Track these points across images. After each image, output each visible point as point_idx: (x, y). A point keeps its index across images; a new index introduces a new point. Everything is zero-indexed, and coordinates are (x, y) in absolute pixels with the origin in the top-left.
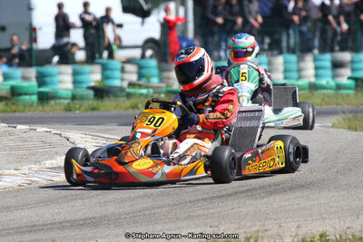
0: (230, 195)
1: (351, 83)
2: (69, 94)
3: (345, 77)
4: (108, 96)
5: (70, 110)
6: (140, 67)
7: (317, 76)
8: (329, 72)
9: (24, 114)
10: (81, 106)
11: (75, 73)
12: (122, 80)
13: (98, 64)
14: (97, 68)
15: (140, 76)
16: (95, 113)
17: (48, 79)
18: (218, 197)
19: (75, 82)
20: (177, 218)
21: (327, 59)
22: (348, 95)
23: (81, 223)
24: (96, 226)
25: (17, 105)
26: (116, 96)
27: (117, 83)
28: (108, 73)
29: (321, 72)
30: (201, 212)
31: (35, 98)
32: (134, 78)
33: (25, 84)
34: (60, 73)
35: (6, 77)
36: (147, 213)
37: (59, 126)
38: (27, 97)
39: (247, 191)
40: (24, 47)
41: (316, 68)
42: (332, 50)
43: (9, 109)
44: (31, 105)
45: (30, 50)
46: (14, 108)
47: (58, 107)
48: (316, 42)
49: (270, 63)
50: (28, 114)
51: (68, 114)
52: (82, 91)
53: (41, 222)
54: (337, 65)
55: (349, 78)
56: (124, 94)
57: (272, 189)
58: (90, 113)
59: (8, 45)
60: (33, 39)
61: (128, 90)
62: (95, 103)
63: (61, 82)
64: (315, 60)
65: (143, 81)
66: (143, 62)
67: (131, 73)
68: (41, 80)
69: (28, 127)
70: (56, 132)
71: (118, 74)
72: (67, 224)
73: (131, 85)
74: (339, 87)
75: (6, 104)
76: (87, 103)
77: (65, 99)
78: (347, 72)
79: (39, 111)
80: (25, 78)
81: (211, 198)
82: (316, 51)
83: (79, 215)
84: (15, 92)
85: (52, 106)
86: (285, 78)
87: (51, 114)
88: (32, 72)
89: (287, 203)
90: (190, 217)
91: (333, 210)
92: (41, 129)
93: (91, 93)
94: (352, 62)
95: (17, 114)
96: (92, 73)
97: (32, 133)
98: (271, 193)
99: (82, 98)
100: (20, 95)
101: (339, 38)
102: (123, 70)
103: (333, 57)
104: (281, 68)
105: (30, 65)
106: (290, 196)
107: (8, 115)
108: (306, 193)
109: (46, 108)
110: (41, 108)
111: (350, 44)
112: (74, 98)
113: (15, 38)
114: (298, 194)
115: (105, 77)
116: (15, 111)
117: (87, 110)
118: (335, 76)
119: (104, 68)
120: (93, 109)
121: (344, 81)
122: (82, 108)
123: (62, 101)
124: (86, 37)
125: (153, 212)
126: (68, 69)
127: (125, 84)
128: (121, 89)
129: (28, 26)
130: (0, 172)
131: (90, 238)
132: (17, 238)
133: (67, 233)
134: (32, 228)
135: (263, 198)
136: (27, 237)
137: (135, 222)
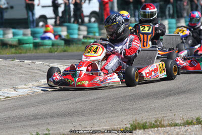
2: (50, 43)
4: (73, 44)
5: (51, 52)
6: (89, 28)
9: (26, 55)
10: (57, 49)
12: (79, 35)
13: (65, 26)
14: (65, 29)
15: (89, 32)
16: (66, 53)
20: (116, 111)
25: (21, 50)
26: (77, 44)
27: (76, 36)
28: (71, 31)
30: (129, 107)
31: (31, 45)
32: (85, 33)
33: (25, 38)
35: (14, 34)
38: (27, 45)
43: (17, 52)
46: (20, 51)
47: (45, 50)
50: (28, 54)
51: (51, 54)
52: (58, 41)
56: (81, 43)
57: (168, 93)
58: (63, 54)
61: (83, 40)
62: (66, 48)
64: (186, 22)
65: (91, 35)
66: (90, 25)
67: (83, 31)
68: (34, 34)
69: (30, 61)
70: (47, 64)
71: (76, 31)
73: (85, 37)
75: (16, 49)
76: (61, 48)
77: (49, 46)
79: (34, 54)
80: (24, 35)
84: (21, 43)
86: (169, 32)
87: (41, 54)
88: (29, 31)
89: (177, 101)
90: (123, 110)
92: (38, 62)
93: (63, 42)
95: (22, 55)
96: (62, 31)
97: (33, 65)
98: (167, 96)
99: (58, 45)
100: (23, 44)
102: (79, 29)
104: (167, 27)
105: (27, 27)
106: (178, 97)
107: (18, 55)
109: (38, 51)
110: (35, 51)
112: (53, 45)
114: (183, 96)
115: (69, 34)
116: (21, 53)
117: (60, 52)
119: (69, 28)
120: (65, 51)
122: (58, 51)
123: (47, 47)
125: (103, 107)
127: (81, 37)
128: (79, 40)
130: (16, 87)
131: (68, 123)
132: (28, 123)
133: (55, 120)
134: (36, 117)
135: (164, 98)
136: (34, 122)
137: (93, 113)
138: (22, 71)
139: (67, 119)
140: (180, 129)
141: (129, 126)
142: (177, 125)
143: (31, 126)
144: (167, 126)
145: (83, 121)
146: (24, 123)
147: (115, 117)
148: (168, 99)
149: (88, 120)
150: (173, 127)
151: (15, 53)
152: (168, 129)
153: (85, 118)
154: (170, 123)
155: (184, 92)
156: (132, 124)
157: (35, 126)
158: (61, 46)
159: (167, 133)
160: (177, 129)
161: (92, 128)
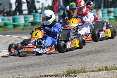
0: (76, 55)
1: (114, 18)
2: (23, 24)
3: (112, 16)
4: (36, 25)
7: (103, 16)
8: (106, 15)
9: (9, 32)
11: (25, 18)
13: (32, 14)
14: (32, 16)
17: (16, 20)
18: (72, 56)
19: (25, 21)
20: (59, 63)
21: (106, 10)
22: (113, 22)
23: (28, 66)
24: (33, 67)
25: (6, 29)
26: (38, 25)
27: (38, 20)
29: (104, 15)
30: (66, 61)
31: (12, 26)
33: (9, 22)
34: (20, 18)
35: (3, 20)
36: (49, 62)
37: (20, 35)
38: (9, 26)
39: (81, 54)
40: (8, 10)
41: (103, 13)
42: (107, 7)
43: (4, 30)
44: (11, 28)
45: (10, 11)
46: (5, 29)
47: (20, 29)
48: (102, 5)
51: (23, 31)
53: (15, 66)
54: (109, 12)
55: (113, 16)
59: (3, 9)
60: (11, 7)
61: (42, 23)
62: (31, 27)
63: (20, 21)
64: (102, 11)
68: (14, 20)
69: (10, 36)
70: (19, 37)
71: (38, 18)
72: (23, 66)
74: (110, 19)
77: (22, 26)
78: (112, 14)
79: (13, 30)
80: (9, 20)
81: (69, 57)
82: (102, 8)
83: (27, 63)
84: (6, 25)
85: (17, 29)
87: (17, 31)
88: (11, 18)
89: (94, 57)
90: (63, 63)
91: (109, 59)
92: (14, 36)
93: (30, 24)
94: (114, 11)
95: (6, 32)
96: (30, 18)
97: (11, 38)
98: (89, 54)
101: (109, 3)
103: (108, 10)
105: (10, 16)
106: (95, 55)
107: (4, 32)
108: (100, 54)
110: (14, 29)
111: (113, 5)
112: (25, 26)
113: (5, 7)
115: (34, 19)
116: (5, 31)
117: (29, 30)
118: (108, 16)
119: (34, 16)
121: (112, 17)
122: (27, 29)
124: (28, 6)
126: (22, 17)
129: (9, 3)
130: (1, 50)
131: (31, 71)
132: (7, 71)
133: (23, 69)
134: (12, 68)
135: (86, 56)
136: (11, 71)
137: (45, 65)
138: (4, 41)
139: (30, 69)
140: (95, 73)
141: (66, 72)
142: (93, 71)
143: (9, 73)
144: (88, 72)
145: (40, 70)
146: (5, 72)
147: (58, 67)
148: (89, 56)
149: (42, 69)
150: (91, 73)
151: (2, 31)
152: (88, 73)
153: (41, 68)
154: (89, 70)
155: (99, 52)
156: (68, 71)
157: (11, 73)
158: (29, 26)
159: (87, 76)
160: (93, 74)
161: (44, 73)
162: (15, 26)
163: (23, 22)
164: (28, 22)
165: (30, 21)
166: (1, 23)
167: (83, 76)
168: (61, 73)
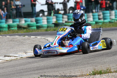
2: (46, 26)
4: (59, 26)
5: (47, 31)
6: (68, 16)
9: (32, 33)
10: (50, 29)
11: (48, 19)
12: (63, 21)
15: (68, 19)
17: (39, 21)
19: (48, 22)
20: (84, 64)
26: (61, 26)
27: (61, 22)
30: (92, 62)
31: (35, 27)
32: (66, 20)
33: (32, 23)
34: (43, 19)
35: (26, 21)
38: (33, 27)
44: (34, 30)
46: (29, 31)
47: (43, 30)
49: (110, 13)
50: (34, 33)
51: (47, 32)
52: (50, 25)
56: (64, 25)
57: (114, 53)
62: (55, 28)
63: (43, 22)
65: (70, 21)
67: (65, 18)
68: (37, 21)
69: (34, 37)
70: (44, 38)
71: (61, 19)
73: (66, 22)
75: (26, 30)
77: (45, 27)
80: (31, 21)
84: (29, 26)
86: (115, 18)
87: (41, 33)
88: (34, 19)
90: (88, 64)
92: (39, 37)
93: (53, 25)
95: (30, 33)
96: (53, 19)
97: (36, 39)
98: (114, 55)
99: (50, 27)
102: (63, 18)
104: (114, 14)
109: (39, 31)
110: (37, 31)
112: (48, 27)
115: (57, 20)
116: (29, 32)
117: (52, 31)
119: (57, 17)
125: (76, 62)
126: (45, 18)
127: (64, 22)
128: (63, 23)
130: (26, 51)
131: (57, 71)
132: (33, 72)
133: (49, 70)
135: (111, 56)
136: (36, 72)
137: (71, 66)
138: (30, 42)
139: (56, 69)
141: (91, 72)
143: (35, 74)
144: (114, 72)
145: (65, 70)
146: (31, 72)
147: (84, 68)
148: (114, 57)
152: (114, 74)
154: (115, 70)
156: (94, 71)
159: (114, 76)
161: (70, 74)
162: (38, 27)
163: (46, 23)
164: (51, 23)
165: (54, 22)
166: (25, 24)
167: (110, 77)
168: (86, 74)
